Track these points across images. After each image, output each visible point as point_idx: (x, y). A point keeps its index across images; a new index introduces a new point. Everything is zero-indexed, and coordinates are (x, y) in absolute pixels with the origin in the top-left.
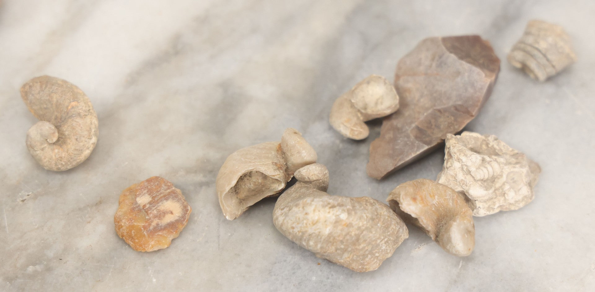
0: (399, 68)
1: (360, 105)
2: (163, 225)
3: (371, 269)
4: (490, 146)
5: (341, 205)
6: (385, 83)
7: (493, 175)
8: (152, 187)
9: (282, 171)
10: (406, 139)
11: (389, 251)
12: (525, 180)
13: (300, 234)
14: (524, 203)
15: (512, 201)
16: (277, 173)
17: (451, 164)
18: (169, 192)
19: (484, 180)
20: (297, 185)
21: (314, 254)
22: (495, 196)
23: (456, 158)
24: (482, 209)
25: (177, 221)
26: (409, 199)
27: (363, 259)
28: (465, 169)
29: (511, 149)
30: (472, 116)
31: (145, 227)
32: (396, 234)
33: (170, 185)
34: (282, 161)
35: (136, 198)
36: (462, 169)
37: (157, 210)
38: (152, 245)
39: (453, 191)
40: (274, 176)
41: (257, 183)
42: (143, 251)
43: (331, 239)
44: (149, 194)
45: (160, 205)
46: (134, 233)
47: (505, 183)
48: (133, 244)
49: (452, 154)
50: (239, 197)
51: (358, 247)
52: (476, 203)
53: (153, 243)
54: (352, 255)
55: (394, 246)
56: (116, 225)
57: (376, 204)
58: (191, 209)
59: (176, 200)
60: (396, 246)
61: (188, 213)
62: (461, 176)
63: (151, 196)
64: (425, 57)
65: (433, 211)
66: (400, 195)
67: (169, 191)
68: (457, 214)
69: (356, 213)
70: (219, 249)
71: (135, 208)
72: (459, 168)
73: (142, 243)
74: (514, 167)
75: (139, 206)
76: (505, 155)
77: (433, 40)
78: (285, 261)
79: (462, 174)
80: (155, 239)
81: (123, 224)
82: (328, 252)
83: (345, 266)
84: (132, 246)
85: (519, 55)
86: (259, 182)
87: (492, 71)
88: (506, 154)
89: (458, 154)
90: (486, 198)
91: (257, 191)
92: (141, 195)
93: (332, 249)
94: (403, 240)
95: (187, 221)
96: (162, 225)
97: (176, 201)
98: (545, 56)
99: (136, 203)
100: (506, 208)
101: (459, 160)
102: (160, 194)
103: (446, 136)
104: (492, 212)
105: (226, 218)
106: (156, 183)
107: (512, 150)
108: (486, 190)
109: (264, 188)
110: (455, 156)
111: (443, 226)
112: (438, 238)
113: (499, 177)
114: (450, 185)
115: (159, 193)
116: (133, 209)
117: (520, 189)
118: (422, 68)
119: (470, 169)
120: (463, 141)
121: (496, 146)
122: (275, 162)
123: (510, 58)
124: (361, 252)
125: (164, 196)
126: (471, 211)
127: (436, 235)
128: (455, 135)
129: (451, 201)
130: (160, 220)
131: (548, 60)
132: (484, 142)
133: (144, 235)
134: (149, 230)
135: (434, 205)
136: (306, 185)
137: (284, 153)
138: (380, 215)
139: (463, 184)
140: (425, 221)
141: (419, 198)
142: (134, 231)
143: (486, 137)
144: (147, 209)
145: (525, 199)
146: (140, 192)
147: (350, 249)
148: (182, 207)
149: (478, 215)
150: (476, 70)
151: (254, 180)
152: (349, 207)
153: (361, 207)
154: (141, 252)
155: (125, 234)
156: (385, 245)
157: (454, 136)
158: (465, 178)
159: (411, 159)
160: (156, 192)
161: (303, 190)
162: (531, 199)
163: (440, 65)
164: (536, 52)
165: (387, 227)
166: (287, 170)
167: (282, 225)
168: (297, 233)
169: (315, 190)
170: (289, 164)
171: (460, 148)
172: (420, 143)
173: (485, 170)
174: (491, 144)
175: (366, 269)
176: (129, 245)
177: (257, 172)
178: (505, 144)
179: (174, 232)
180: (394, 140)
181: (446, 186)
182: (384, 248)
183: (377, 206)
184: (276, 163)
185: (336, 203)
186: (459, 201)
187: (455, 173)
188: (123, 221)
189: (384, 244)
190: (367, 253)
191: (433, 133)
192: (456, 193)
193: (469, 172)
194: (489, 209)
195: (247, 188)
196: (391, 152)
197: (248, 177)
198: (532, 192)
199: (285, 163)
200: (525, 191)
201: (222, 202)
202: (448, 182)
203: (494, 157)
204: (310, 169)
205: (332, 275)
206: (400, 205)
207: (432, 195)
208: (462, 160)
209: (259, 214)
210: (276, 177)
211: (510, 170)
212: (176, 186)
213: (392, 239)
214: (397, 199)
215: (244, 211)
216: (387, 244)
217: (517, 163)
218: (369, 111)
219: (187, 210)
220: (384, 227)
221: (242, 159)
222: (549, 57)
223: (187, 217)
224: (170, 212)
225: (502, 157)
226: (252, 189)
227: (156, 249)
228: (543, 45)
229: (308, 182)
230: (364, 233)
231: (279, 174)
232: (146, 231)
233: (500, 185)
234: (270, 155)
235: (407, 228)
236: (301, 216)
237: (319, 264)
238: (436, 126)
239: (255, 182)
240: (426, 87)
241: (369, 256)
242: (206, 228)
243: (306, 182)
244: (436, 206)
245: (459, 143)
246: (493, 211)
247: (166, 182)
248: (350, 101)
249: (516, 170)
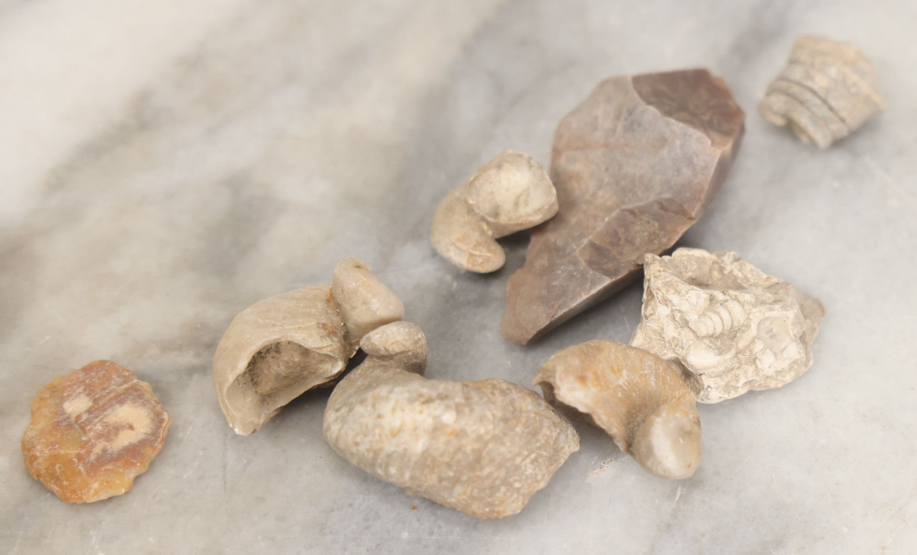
0: (559, 136)
1: (485, 208)
2: (115, 451)
3: (509, 513)
4: (726, 272)
5: (442, 397)
6: (531, 166)
7: (732, 325)
8: (94, 380)
9: (336, 339)
10: (571, 268)
11: (539, 477)
12: (793, 331)
13: (371, 454)
14: (793, 373)
15: (770, 372)
16: (327, 342)
17: (653, 309)
18: (127, 390)
19: (715, 336)
20: (366, 363)
21: (402, 491)
22: (737, 365)
23: (660, 298)
24: (714, 390)
25: (143, 443)
26: (571, 379)
27: (491, 495)
28: (677, 318)
29: (765, 276)
30: (691, 219)
31: (79, 457)
32: (554, 444)
33: (129, 374)
34: (336, 319)
35: (62, 403)
36: (673, 317)
37: (104, 424)
38: (95, 489)
39: (657, 358)
40: (320, 348)
41: (291, 364)
42: (79, 502)
43: (429, 462)
44: (88, 395)
45: (109, 415)
46: (60, 468)
47: (756, 340)
48: (60, 490)
49: (653, 292)
50: (259, 392)
51: (478, 473)
52: (702, 380)
53: (96, 485)
54: (470, 488)
55: (549, 468)
56: (24, 455)
57: (511, 392)
58: (169, 417)
59: (139, 402)
60: (553, 467)
61: (164, 425)
62: (671, 331)
63: (92, 398)
64: (603, 114)
65: (619, 398)
66: (554, 371)
67: (125, 386)
68: (665, 402)
69: (472, 411)
70: (225, 490)
71: (61, 422)
72: (667, 316)
73: (75, 486)
74: (771, 310)
75: (68, 418)
76: (754, 288)
77: (617, 82)
78: (351, 505)
79: (673, 327)
80: (101, 478)
81: (38, 454)
82: (426, 484)
83: (458, 509)
84: (58, 494)
85: (778, 102)
86: (295, 362)
87: (726, 133)
88: (756, 285)
89: (664, 291)
90: (721, 369)
91: (293, 379)
92: (73, 397)
93: (431, 480)
94: (568, 454)
95: (162, 440)
96: (113, 452)
97: (139, 405)
98: (824, 101)
99: (63, 412)
100: (760, 385)
101: (666, 302)
102: (109, 393)
103: (644, 259)
104: (733, 395)
105: (235, 432)
106: (102, 373)
107: (768, 278)
108: (720, 354)
109: (305, 373)
110: (659, 295)
111: (638, 426)
112: (632, 449)
113: (743, 328)
114: (653, 348)
115: (107, 391)
116: (58, 423)
117: (785, 348)
118: (599, 135)
119: (687, 318)
120: (677, 267)
121: (736, 272)
122: (323, 322)
123: (763, 109)
124: (487, 483)
125: (117, 397)
126: (693, 394)
127: (627, 442)
128: (661, 255)
129: (653, 378)
130: (109, 441)
131: (831, 109)
132: (716, 266)
133: (80, 472)
134: (89, 461)
135: (621, 387)
136: (383, 363)
137: (339, 306)
138: (520, 412)
139: (676, 346)
140: (604, 418)
141: (590, 376)
142: (59, 465)
143: (719, 256)
144: (83, 422)
145: (796, 367)
146: (69, 391)
147: (464, 478)
148: (152, 415)
149: (708, 402)
150: (696, 134)
151: (285, 359)
152: (459, 399)
153: (481, 398)
154: (74, 504)
155: (43, 472)
156: (532, 467)
157: (658, 257)
158: (680, 334)
159: (581, 303)
160: (101, 390)
161: (377, 372)
162: (806, 366)
163: (630, 128)
164: (808, 96)
165: (534, 433)
166: (347, 336)
167: (337, 439)
168: (366, 454)
169: (398, 370)
170: (350, 325)
171: (668, 280)
172: (597, 273)
173: (716, 318)
174: (728, 268)
175: (498, 512)
176: (53, 494)
177: (289, 343)
178: (753, 268)
179: (138, 462)
180: (550, 270)
181: (647, 352)
182: (529, 471)
183: (515, 395)
184: (324, 324)
185: (434, 394)
186: (668, 378)
187: (661, 325)
188: (39, 447)
189: (529, 466)
190: (498, 482)
191: (621, 254)
192: (664, 364)
193: (686, 324)
194: (727, 388)
195: (274, 373)
196: (544, 292)
197: (273, 354)
198: (807, 353)
199: (342, 324)
200: (794, 351)
201: (223, 401)
202: (649, 343)
203: (732, 292)
204: (388, 332)
205: (440, 527)
206: (556, 392)
207: (616, 369)
208: (671, 301)
209: (299, 419)
210: (325, 351)
211: (764, 314)
212: (142, 377)
213: (544, 454)
214: (551, 380)
215: (272, 416)
216: (536, 464)
217: (775, 302)
218: (503, 219)
219: (162, 421)
220: (528, 432)
221: (259, 320)
222: (833, 103)
223: (162, 433)
224: (128, 427)
225: (748, 293)
226: (283, 374)
227: (104, 497)
228: (820, 82)
229: (386, 357)
230: (490, 446)
231: (331, 345)
232: (83, 463)
233: (746, 344)
234: (314, 310)
235: (577, 432)
236: (369, 421)
237: (414, 508)
238: (627, 240)
239: (287, 362)
240: (607, 169)
241: (503, 489)
242: (201, 453)
243: (382, 357)
244: (624, 390)
245: (667, 270)
246: (736, 392)
247: (120, 371)
248: (466, 201)
249: (774, 314)
